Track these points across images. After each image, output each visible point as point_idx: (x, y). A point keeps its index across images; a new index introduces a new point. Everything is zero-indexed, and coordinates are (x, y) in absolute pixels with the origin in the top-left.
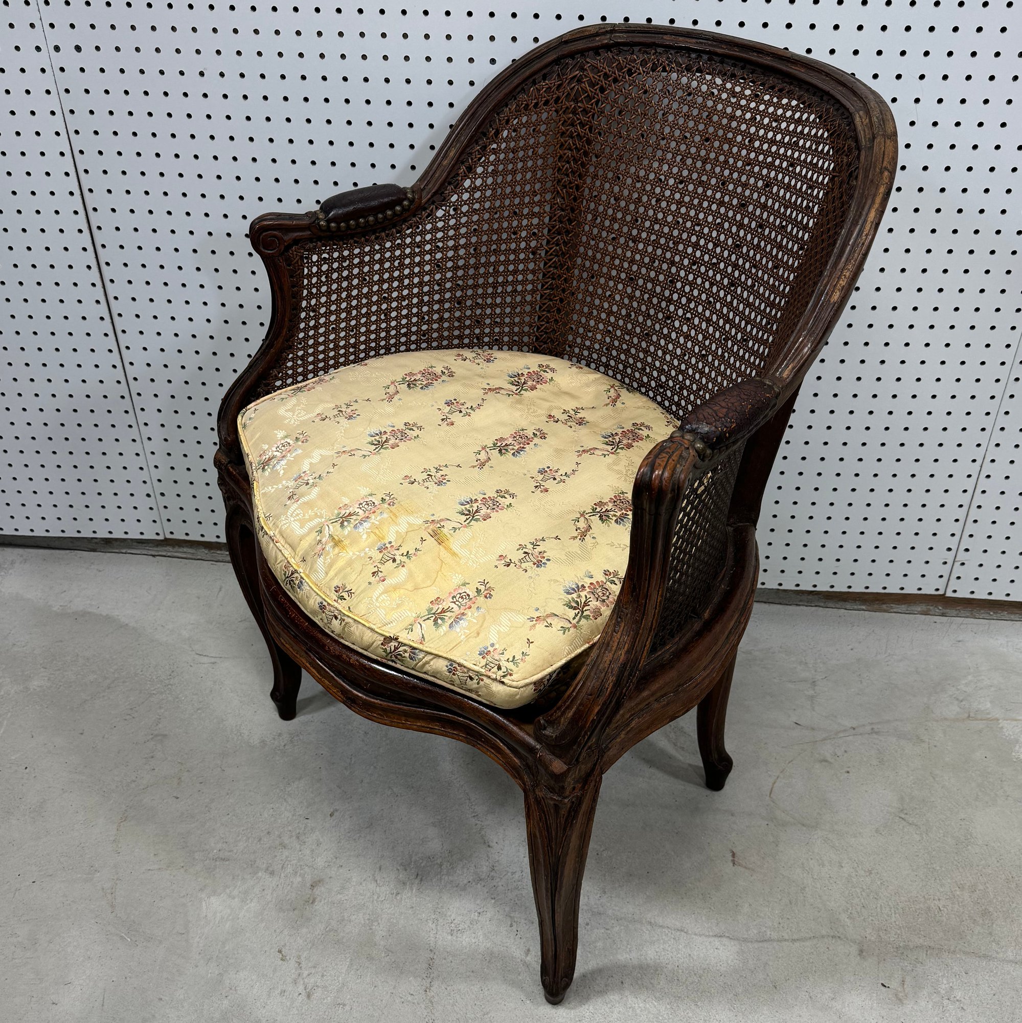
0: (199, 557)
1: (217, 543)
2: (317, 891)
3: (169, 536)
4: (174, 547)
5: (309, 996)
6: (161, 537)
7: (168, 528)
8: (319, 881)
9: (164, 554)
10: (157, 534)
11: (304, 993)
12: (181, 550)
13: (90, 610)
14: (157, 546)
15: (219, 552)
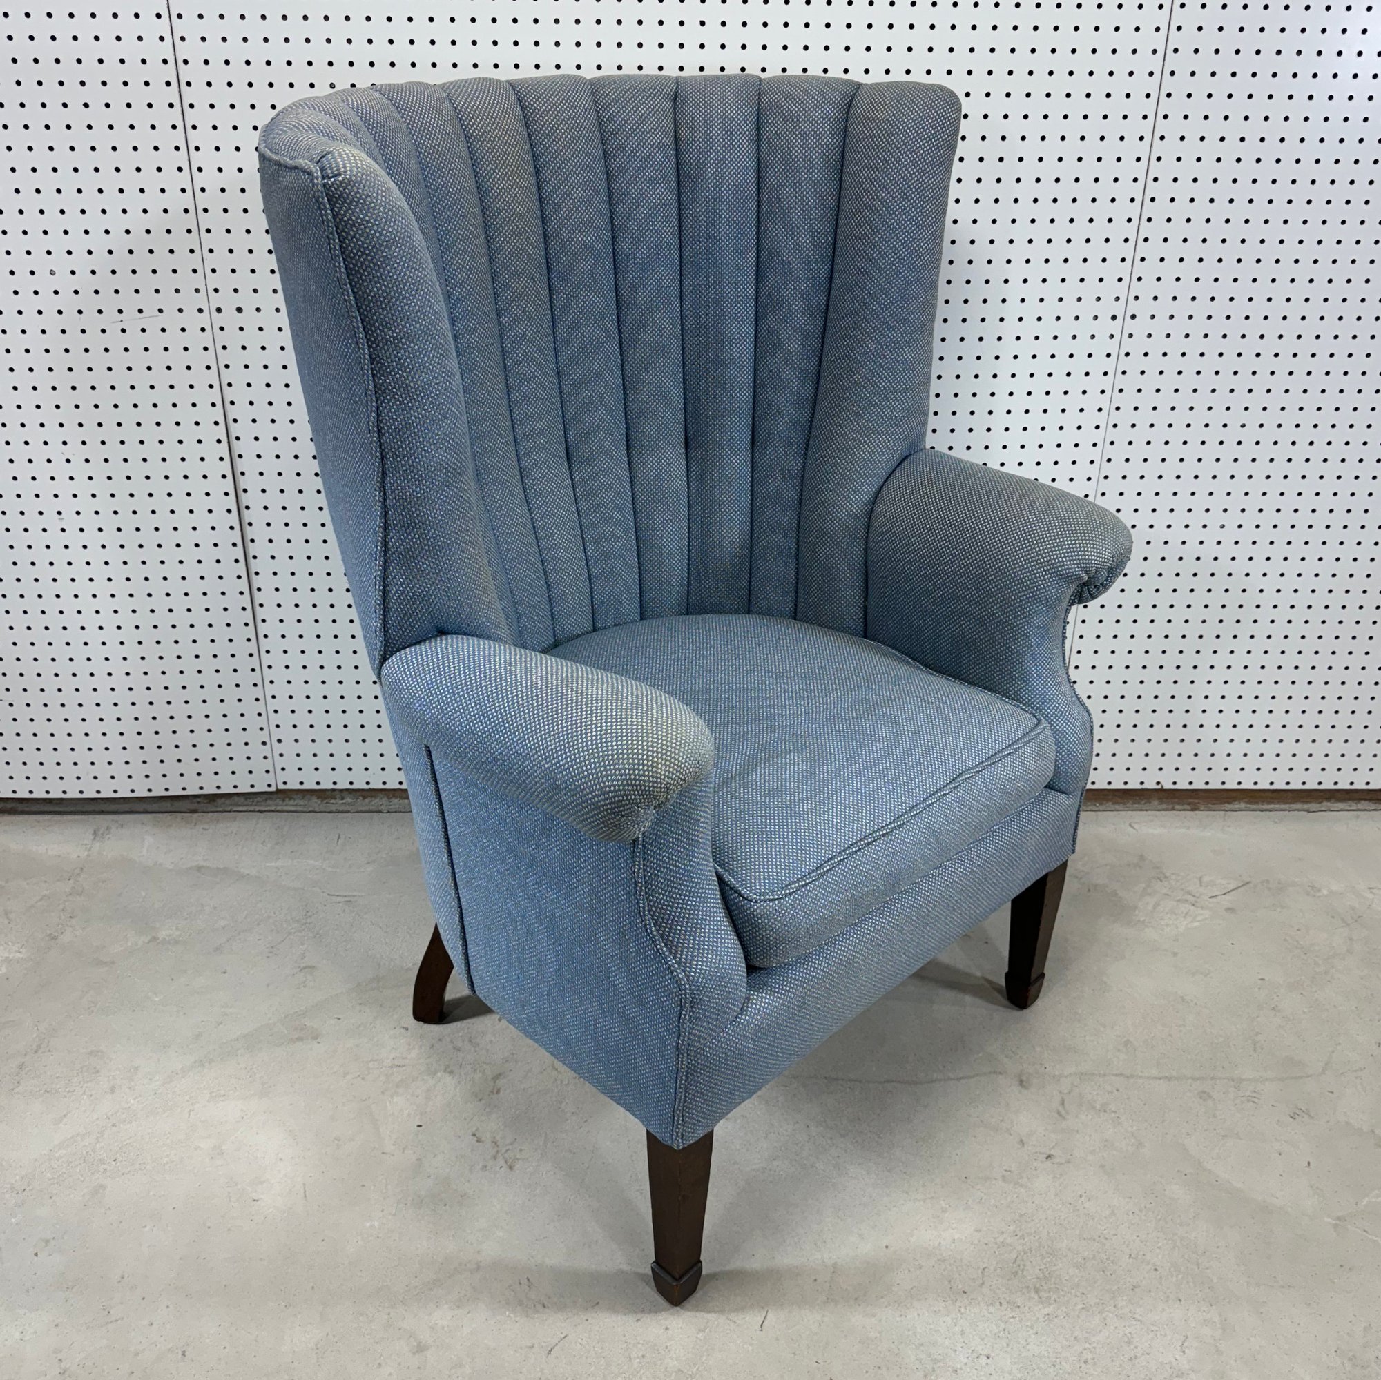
0: (310, 809)
1: (333, 790)
2: (500, 1083)
3: (281, 787)
4: (284, 801)
5: (511, 1168)
6: (273, 789)
7: (281, 777)
8: (500, 1074)
9: (273, 808)
10: (269, 786)
11: (505, 1168)
12: (292, 802)
13: (205, 864)
14: (266, 800)
15: (333, 801)
